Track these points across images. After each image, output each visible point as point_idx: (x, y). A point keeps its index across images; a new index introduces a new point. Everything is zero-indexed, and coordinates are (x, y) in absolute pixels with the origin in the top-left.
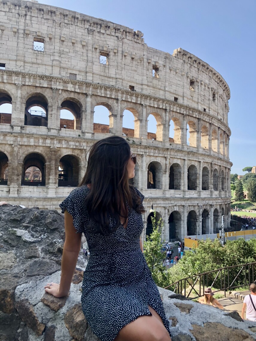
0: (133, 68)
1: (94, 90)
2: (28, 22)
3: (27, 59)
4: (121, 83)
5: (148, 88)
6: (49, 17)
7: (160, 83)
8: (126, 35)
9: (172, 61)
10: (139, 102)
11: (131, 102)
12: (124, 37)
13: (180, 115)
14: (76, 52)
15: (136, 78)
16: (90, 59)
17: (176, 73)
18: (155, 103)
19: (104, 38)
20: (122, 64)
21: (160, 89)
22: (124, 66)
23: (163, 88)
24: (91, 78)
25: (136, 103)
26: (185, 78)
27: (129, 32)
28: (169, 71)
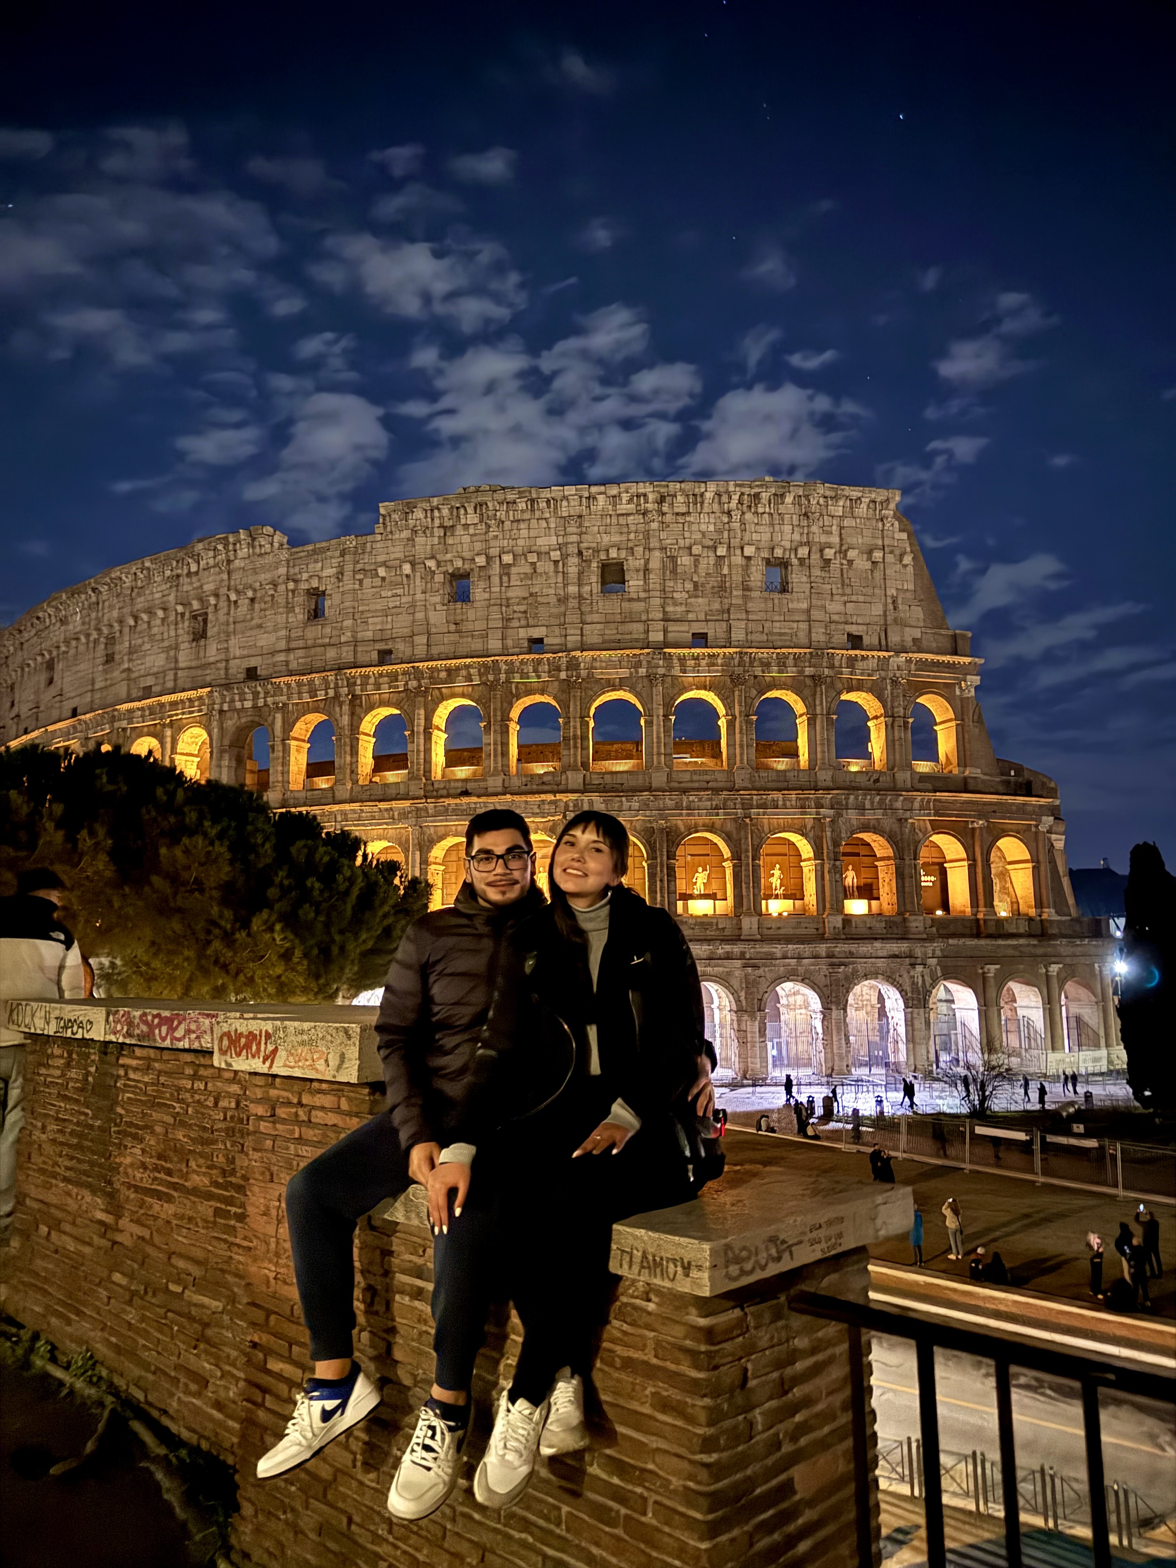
0: (254, 622)
4: (222, 672)
5: (292, 656)
7: (328, 630)
9: (368, 550)
10: (261, 702)
12: (232, 557)
14: (152, 637)
15: (260, 644)
19: (199, 580)
21: (325, 647)
22: (232, 626)
23: (334, 640)
24: (172, 684)
25: (255, 707)
26: (418, 580)
28: (357, 587)
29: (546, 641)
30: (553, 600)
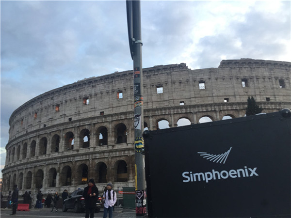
0: (181, 89)
1: (153, 113)
2: (114, 85)
3: (114, 106)
4: (172, 102)
5: (196, 99)
6: (123, 78)
7: (207, 92)
8: (173, 70)
9: (218, 72)
10: (188, 112)
11: (182, 113)
12: (172, 71)
13: (234, 111)
15: (184, 95)
16: (149, 93)
17: (223, 79)
18: (204, 108)
19: (158, 77)
20: (172, 89)
21: (207, 97)
22: (174, 90)
23: (210, 95)
24: (151, 105)
25: (186, 113)
26: (234, 81)
27: (175, 67)
28: (216, 81)
29: (271, 98)
30: (270, 88)
